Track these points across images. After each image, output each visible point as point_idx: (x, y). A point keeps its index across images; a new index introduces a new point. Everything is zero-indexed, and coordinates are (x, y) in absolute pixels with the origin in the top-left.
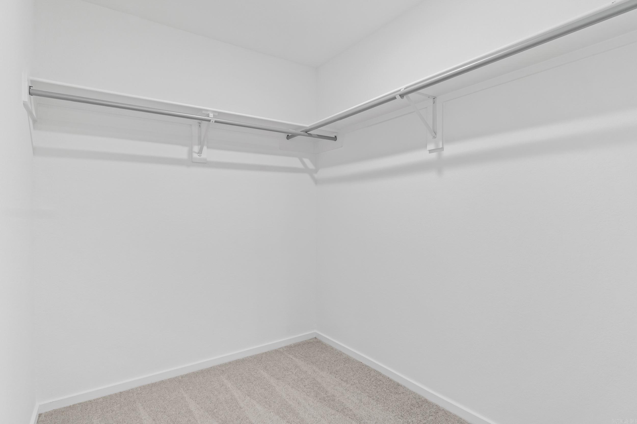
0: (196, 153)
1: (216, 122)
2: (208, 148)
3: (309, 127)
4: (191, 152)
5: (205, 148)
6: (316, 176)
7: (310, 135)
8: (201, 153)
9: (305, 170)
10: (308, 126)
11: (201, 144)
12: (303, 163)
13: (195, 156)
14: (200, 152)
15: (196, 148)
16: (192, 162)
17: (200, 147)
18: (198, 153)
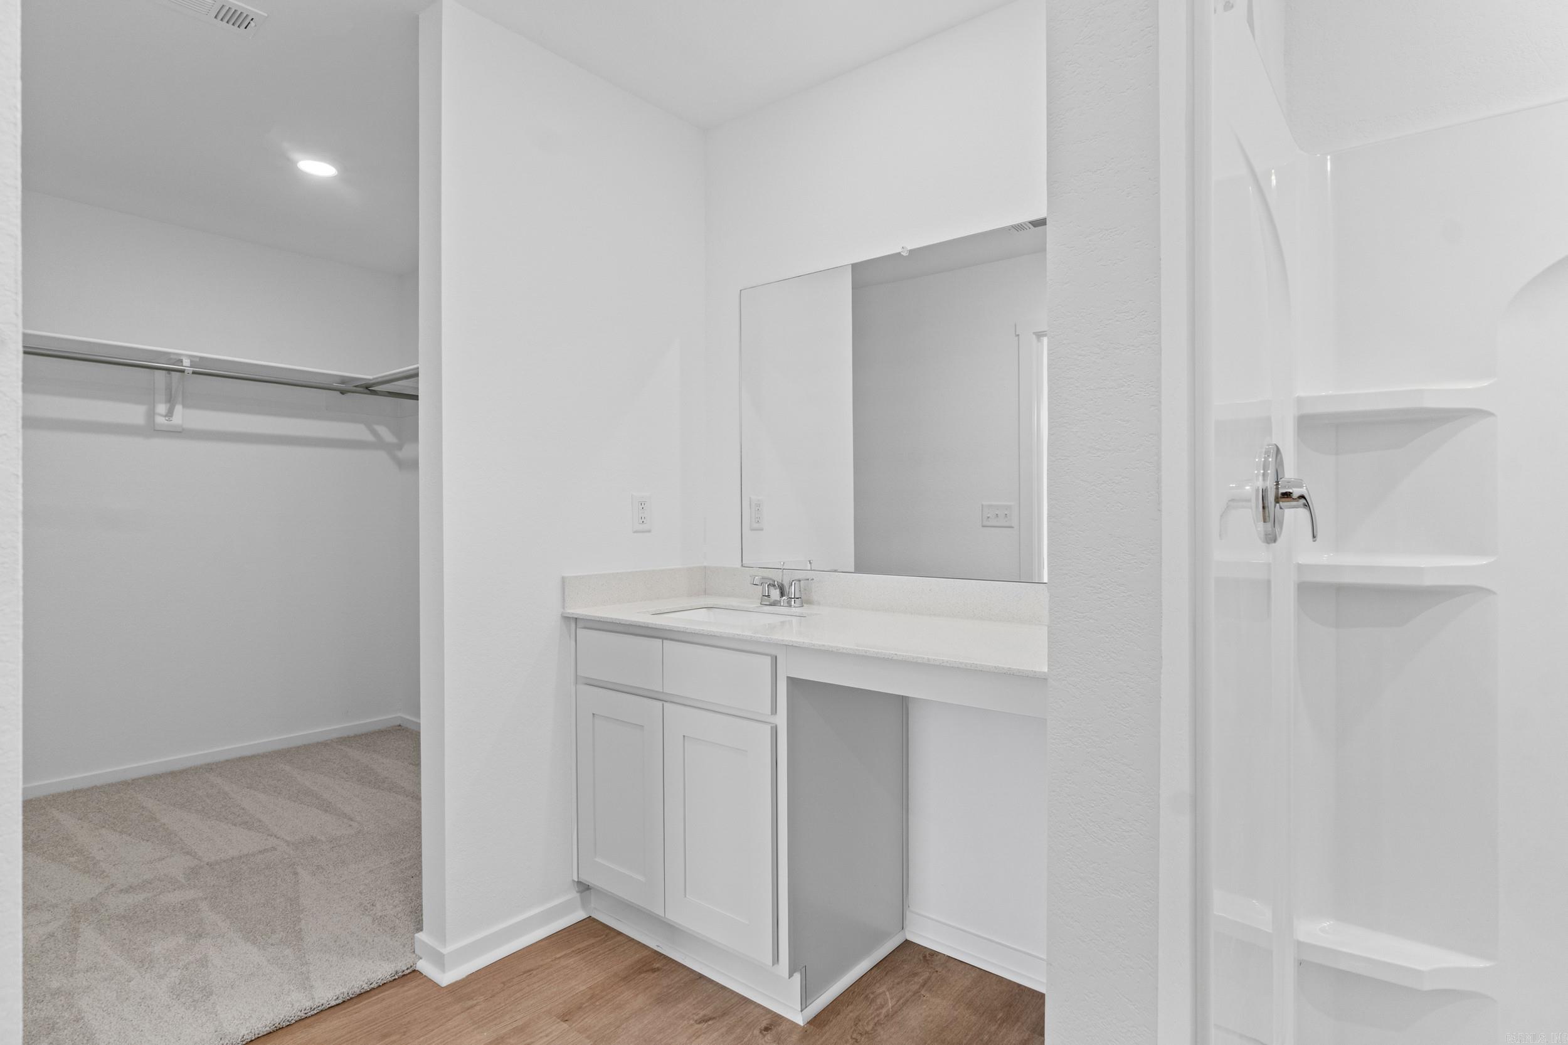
0: (162, 415)
1: (194, 373)
2: (184, 406)
3: (374, 379)
4: (151, 414)
5: (179, 408)
6: (400, 454)
7: (375, 393)
8: (172, 416)
9: (379, 444)
10: (371, 377)
11: (171, 400)
12: (374, 433)
13: (160, 420)
14: (169, 415)
15: (162, 408)
16: (155, 430)
17: (168, 405)
18: (166, 416)
